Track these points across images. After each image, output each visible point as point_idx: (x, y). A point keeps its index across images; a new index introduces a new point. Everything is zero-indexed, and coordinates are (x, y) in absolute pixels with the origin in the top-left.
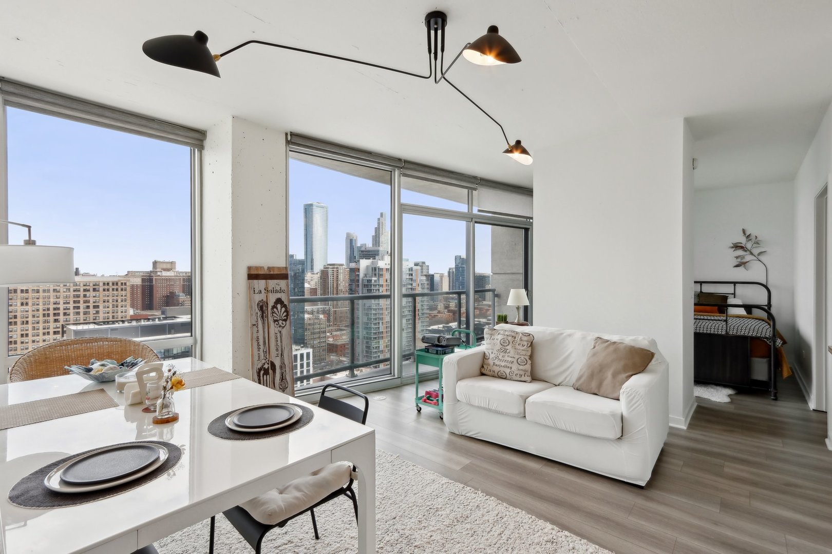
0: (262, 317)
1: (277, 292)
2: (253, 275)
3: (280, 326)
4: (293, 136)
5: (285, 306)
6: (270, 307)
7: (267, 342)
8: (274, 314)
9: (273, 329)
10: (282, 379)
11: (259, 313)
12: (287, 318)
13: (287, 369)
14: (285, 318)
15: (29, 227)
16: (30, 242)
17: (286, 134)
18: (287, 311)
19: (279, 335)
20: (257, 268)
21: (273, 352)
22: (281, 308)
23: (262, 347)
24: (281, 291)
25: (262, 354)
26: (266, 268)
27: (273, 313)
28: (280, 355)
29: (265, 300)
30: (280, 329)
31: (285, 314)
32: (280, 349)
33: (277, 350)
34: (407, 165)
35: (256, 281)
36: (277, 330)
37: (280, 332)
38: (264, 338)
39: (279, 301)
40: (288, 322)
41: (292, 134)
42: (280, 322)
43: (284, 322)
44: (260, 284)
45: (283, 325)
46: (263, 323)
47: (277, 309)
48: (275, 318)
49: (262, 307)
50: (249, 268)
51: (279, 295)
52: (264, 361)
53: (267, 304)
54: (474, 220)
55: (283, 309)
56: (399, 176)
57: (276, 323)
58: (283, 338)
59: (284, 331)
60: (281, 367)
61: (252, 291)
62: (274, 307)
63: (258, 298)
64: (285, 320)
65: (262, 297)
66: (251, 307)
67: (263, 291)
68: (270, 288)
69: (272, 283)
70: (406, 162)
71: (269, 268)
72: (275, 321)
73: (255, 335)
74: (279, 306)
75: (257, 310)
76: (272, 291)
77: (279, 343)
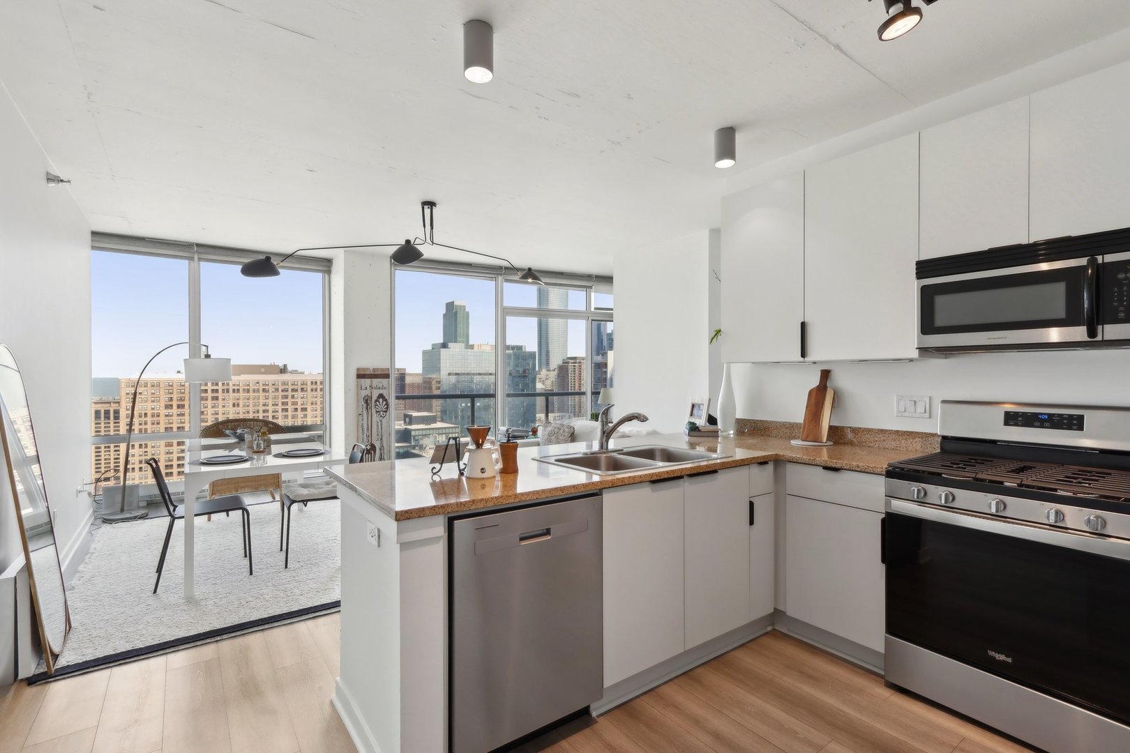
0: (367, 408)
1: (380, 388)
2: (361, 375)
3: (381, 416)
5: (386, 400)
6: (373, 401)
7: (370, 428)
8: (377, 407)
9: (376, 418)
10: (381, 458)
11: (365, 405)
12: (388, 410)
14: (386, 410)
15: (207, 346)
16: (208, 356)
17: (391, 258)
18: (387, 404)
19: (380, 423)
20: (364, 369)
21: (374, 436)
22: (383, 401)
23: (365, 432)
24: (383, 388)
25: (365, 438)
26: (371, 369)
27: (376, 405)
28: (380, 439)
29: (370, 395)
30: (381, 418)
31: (386, 406)
32: (380, 435)
33: (378, 435)
34: (508, 272)
35: (363, 380)
36: (378, 419)
37: (381, 421)
38: (368, 425)
39: (381, 396)
40: (388, 414)
42: (382, 413)
43: (384, 413)
44: (366, 382)
45: (384, 416)
46: (368, 413)
47: (379, 402)
48: (377, 410)
49: (367, 401)
50: (358, 370)
51: (381, 391)
52: (367, 443)
53: (371, 398)
54: (590, 318)
55: (384, 403)
56: (502, 283)
58: (383, 426)
59: (384, 421)
60: (380, 449)
61: (359, 387)
62: (376, 401)
63: (364, 393)
64: (386, 412)
65: (368, 392)
66: (358, 401)
67: (368, 388)
68: (374, 386)
69: (376, 382)
70: (508, 268)
71: (374, 370)
72: (377, 412)
73: (360, 423)
74: (381, 400)
75: (363, 403)
76: (376, 388)
77: (380, 431)
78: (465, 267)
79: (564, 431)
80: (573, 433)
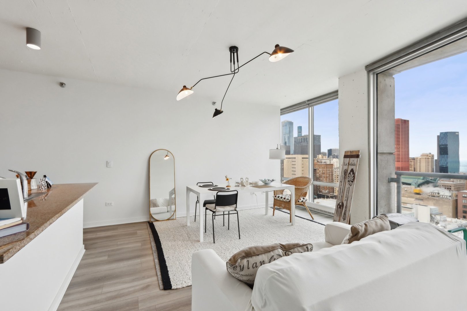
0: (344, 178)
1: (352, 165)
2: (346, 156)
3: (350, 185)
5: (354, 173)
6: (348, 173)
7: (343, 192)
8: (349, 178)
9: (347, 186)
10: (345, 214)
11: (344, 176)
13: (347, 209)
14: (352, 180)
18: (354, 177)
19: (348, 189)
20: (348, 152)
21: (344, 198)
22: (352, 174)
23: (341, 193)
24: (354, 165)
25: (340, 197)
28: (346, 200)
29: (347, 169)
30: (349, 186)
32: (347, 197)
35: (346, 159)
37: (349, 188)
38: (343, 189)
39: (352, 170)
42: (350, 182)
43: (352, 183)
44: (347, 161)
45: (351, 184)
46: (344, 181)
48: (349, 180)
49: (345, 172)
50: (345, 152)
51: (352, 167)
52: (340, 201)
53: (347, 171)
57: (349, 182)
58: (350, 191)
59: (351, 188)
60: (345, 207)
61: (344, 164)
62: (350, 173)
63: (345, 168)
64: (352, 182)
65: (347, 167)
66: (342, 172)
67: (347, 164)
68: (350, 163)
69: (351, 160)
71: (352, 152)
72: (349, 181)
73: (340, 187)
74: (351, 173)
75: (343, 174)
77: (347, 193)
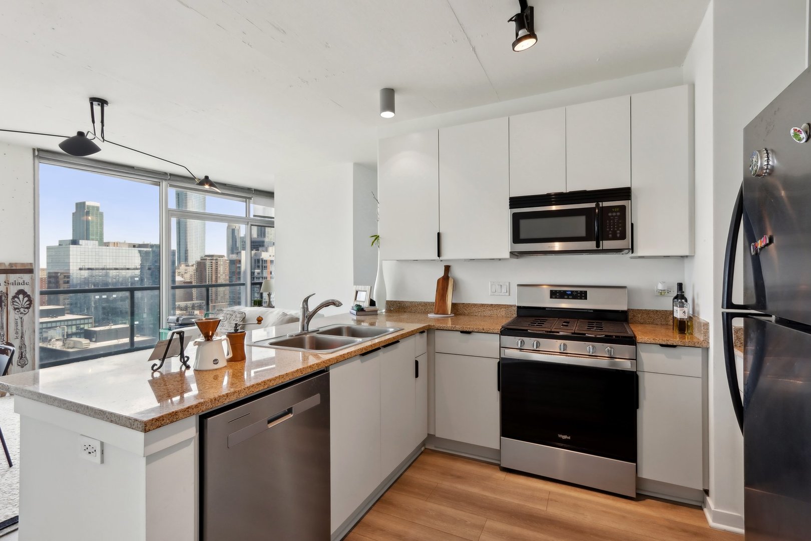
1: (19, 284)
3: (22, 313)
4: (40, 152)
5: (28, 296)
6: (10, 297)
7: (5, 327)
8: (15, 303)
9: (13, 316)
10: (22, 357)
12: (30, 306)
13: (28, 349)
14: (28, 306)
17: (34, 150)
18: (30, 300)
19: (19, 320)
21: (11, 335)
22: (24, 298)
24: (24, 283)
26: (7, 264)
27: (13, 302)
28: (20, 338)
29: (5, 291)
30: (21, 316)
31: (28, 303)
32: (20, 332)
33: (17, 333)
34: (172, 177)
36: (17, 317)
37: (22, 318)
38: (2, 323)
39: (21, 292)
40: (31, 310)
41: (39, 150)
42: (22, 310)
43: (26, 310)
45: (25, 312)
47: (19, 298)
48: (16, 307)
51: (21, 287)
53: (7, 294)
54: (250, 224)
55: (26, 299)
56: (166, 187)
57: (17, 310)
58: (24, 323)
59: (25, 318)
62: (14, 297)
64: (28, 308)
67: (3, 284)
68: (11, 281)
69: (13, 277)
70: (171, 175)
71: (11, 264)
72: (15, 309)
74: (21, 296)
76: (14, 284)
77: (19, 327)
78: (126, 168)
79: (236, 317)
80: (244, 318)
